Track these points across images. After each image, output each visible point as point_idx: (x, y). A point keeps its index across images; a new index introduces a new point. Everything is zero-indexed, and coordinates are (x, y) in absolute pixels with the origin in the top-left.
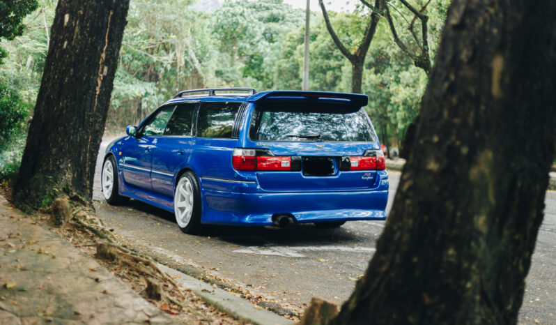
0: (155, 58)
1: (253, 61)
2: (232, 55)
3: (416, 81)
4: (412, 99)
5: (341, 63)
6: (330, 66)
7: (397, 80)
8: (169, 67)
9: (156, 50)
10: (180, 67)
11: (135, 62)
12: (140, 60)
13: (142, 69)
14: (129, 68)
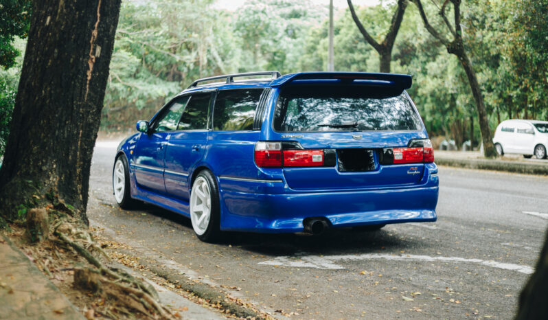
0: (177, 58)
1: (276, 58)
2: (255, 53)
3: (444, 72)
4: (440, 91)
5: (366, 56)
6: (354, 60)
7: (424, 71)
8: (192, 67)
9: (178, 50)
10: (203, 66)
11: (158, 62)
12: (162, 60)
13: (165, 69)
14: (152, 69)
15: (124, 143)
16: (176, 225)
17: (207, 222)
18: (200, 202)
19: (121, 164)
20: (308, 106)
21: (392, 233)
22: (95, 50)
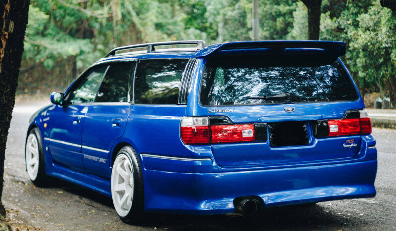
0: (88, 13)
1: (195, 11)
2: (172, 6)
3: (377, 24)
4: (373, 44)
5: (292, 8)
6: (280, 12)
7: (355, 24)
8: (104, 22)
9: (89, 4)
10: (117, 22)
11: (68, 18)
12: (72, 16)
13: (75, 26)
14: (61, 25)
15: (36, 116)
16: (95, 204)
17: (130, 203)
18: (122, 180)
19: (34, 138)
20: (236, 75)
21: (327, 209)
22: (8, 26)
